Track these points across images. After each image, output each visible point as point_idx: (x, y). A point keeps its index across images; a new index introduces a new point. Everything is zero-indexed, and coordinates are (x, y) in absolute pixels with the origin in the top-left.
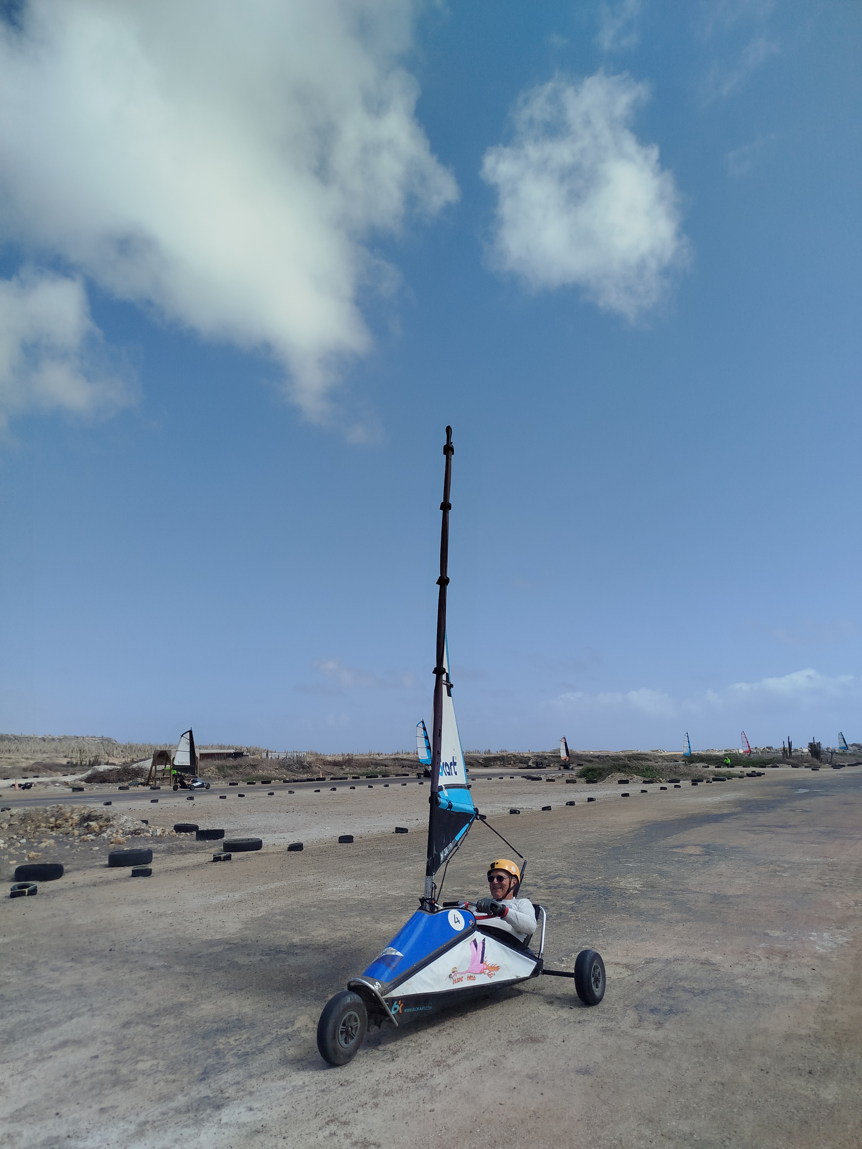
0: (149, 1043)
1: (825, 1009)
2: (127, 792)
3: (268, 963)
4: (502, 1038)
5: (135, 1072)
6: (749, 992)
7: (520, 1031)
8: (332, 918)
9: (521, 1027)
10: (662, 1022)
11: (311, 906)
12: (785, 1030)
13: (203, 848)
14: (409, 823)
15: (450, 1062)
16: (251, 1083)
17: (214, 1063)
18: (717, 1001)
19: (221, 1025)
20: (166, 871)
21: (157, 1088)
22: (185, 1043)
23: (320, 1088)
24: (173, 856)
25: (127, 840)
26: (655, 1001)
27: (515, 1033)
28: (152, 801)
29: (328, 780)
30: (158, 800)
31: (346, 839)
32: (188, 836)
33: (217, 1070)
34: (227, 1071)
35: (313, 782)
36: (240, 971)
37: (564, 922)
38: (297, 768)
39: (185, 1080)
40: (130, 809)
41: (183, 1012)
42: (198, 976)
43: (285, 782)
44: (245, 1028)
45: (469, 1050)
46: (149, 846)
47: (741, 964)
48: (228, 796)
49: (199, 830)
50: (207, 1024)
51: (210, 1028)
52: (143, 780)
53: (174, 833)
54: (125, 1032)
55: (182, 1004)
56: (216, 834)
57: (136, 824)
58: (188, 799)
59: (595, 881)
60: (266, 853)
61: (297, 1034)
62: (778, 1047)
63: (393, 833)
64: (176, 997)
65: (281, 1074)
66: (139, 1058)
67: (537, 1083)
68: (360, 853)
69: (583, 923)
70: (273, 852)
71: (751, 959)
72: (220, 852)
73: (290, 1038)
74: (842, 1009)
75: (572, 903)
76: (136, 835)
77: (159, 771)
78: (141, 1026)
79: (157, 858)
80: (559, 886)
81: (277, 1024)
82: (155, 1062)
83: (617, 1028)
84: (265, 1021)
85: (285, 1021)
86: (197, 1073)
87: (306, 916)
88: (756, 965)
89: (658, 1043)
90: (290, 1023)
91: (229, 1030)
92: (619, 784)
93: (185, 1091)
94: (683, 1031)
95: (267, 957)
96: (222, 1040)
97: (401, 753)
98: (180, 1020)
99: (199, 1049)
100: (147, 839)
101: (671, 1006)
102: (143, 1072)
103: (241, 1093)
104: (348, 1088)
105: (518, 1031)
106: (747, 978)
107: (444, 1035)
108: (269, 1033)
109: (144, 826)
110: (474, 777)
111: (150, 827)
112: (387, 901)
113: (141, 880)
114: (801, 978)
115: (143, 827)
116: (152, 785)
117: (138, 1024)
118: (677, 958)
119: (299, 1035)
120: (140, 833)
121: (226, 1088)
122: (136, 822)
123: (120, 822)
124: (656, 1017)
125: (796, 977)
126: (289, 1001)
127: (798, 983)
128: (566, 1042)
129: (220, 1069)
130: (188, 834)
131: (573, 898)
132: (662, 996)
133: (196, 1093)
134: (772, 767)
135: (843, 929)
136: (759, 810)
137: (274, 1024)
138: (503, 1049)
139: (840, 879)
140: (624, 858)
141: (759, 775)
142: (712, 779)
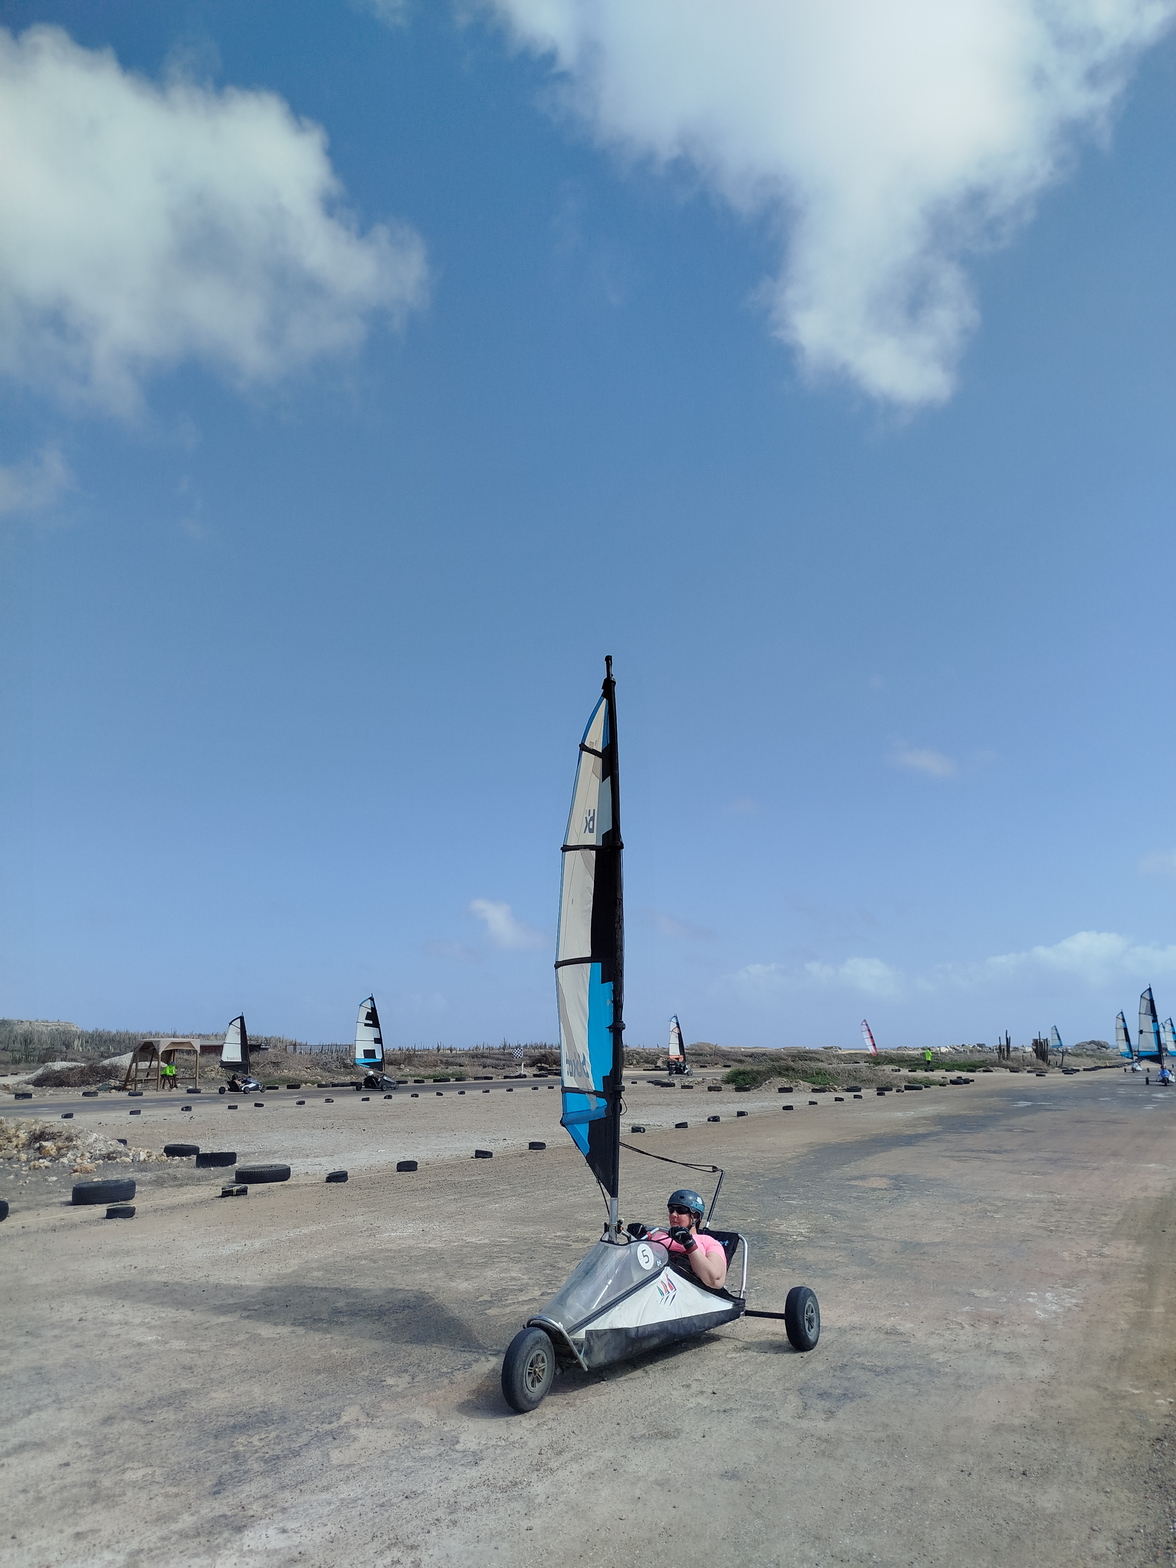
0: (141, 1444)
1: (1046, 1392)
2: (95, 1100)
3: (303, 1334)
4: (623, 1433)
5: (122, 1484)
6: (947, 1370)
7: (646, 1423)
8: (390, 1274)
9: (648, 1418)
10: (834, 1410)
11: (360, 1258)
12: (993, 1420)
13: (207, 1179)
14: (493, 1144)
15: (552, 1465)
16: (283, 1496)
17: (232, 1470)
18: (906, 1382)
19: (240, 1420)
20: (155, 1211)
21: (154, 1504)
22: (190, 1445)
23: (377, 1502)
24: (163, 1189)
25: (98, 1167)
26: (825, 1383)
27: (639, 1426)
28: (132, 1113)
30: (140, 1111)
31: (407, 1167)
32: (184, 1162)
33: (236, 1480)
34: (250, 1481)
36: (264, 1347)
38: (336, 1067)
39: (192, 1494)
40: (100, 1123)
41: (186, 1403)
42: (205, 1355)
43: (320, 1086)
44: (273, 1424)
45: (578, 1450)
46: (130, 1175)
47: (938, 1334)
48: (241, 1106)
49: (200, 1153)
50: (220, 1419)
51: (224, 1423)
52: (118, 1082)
53: (165, 1158)
54: (106, 1430)
55: (184, 1393)
56: (226, 1159)
57: (111, 1144)
58: (182, 1110)
60: (295, 1185)
62: (983, 1441)
63: (472, 1157)
64: (176, 1382)
65: (324, 1485)
66: (126, 1466)
67: (669, 1491)
68: (428, 1185)
70: (306, 1184)
71: (951, 1327)
72: (230, 1184)
73: (335, 1436)
74: (1068, 1392)
76: (110, 1160)
77: (142, 1070)
78: (129, 1422)
79: (141, 1192)
81: (317, 1417)
82: (149, 1470)
83: (774, 1419)
84: (301, 1413)
85: (328, 1414)
86: (209, 1483)
87: (354, 1271)
88: (957, 1335)
89: (828, 1437)
90: (335, 1417)
91: (251, 1426)
92: (779, 1092)
93: (192, 1509)
94: (860, 1422)
95: (303, 1326)
96: (242, 1439)
97: (482, 1047)
98: (182, 1414)
99: (210, 1451)
100: (126, 1166)
101: (846, 1389)
102: (134, 1484)
103: (271, 1510)
104: (416, 1501)
105: (644, 1424)
106: (946, 1352)
107: (545, 1430)
108: (307, 1430)
109: (121, 1147)
111: (130, 1150)
112: (465, 1250)
113: (119, 1223)
114: (1015, 1351)
115: (120, 1150)
116: (131, 1089)
117: (124, 1419)
118: (855, 1326)
119: (346, 1431)
120: (115, 1158)
121: (250, 1503)
122: (110, 1142)
123: (87, 1142)
124: (827, 1404)
125: (1008, 1351)
126: (332, 1387)
127: (1012, 1358)
128: (707, 1437)
129: (240, 1478)
130: (184, 1158)
132: (834, 1376)
133: (209, 1510)
134: (984, 1071)
135: (1071, 1287)
136: (965, 1129)
137: (313, 1418)
138: (623, 1447)
139: (1070, 1222)
140: (786, 1193)
141: (967, 1081)
142: (903, 1087)
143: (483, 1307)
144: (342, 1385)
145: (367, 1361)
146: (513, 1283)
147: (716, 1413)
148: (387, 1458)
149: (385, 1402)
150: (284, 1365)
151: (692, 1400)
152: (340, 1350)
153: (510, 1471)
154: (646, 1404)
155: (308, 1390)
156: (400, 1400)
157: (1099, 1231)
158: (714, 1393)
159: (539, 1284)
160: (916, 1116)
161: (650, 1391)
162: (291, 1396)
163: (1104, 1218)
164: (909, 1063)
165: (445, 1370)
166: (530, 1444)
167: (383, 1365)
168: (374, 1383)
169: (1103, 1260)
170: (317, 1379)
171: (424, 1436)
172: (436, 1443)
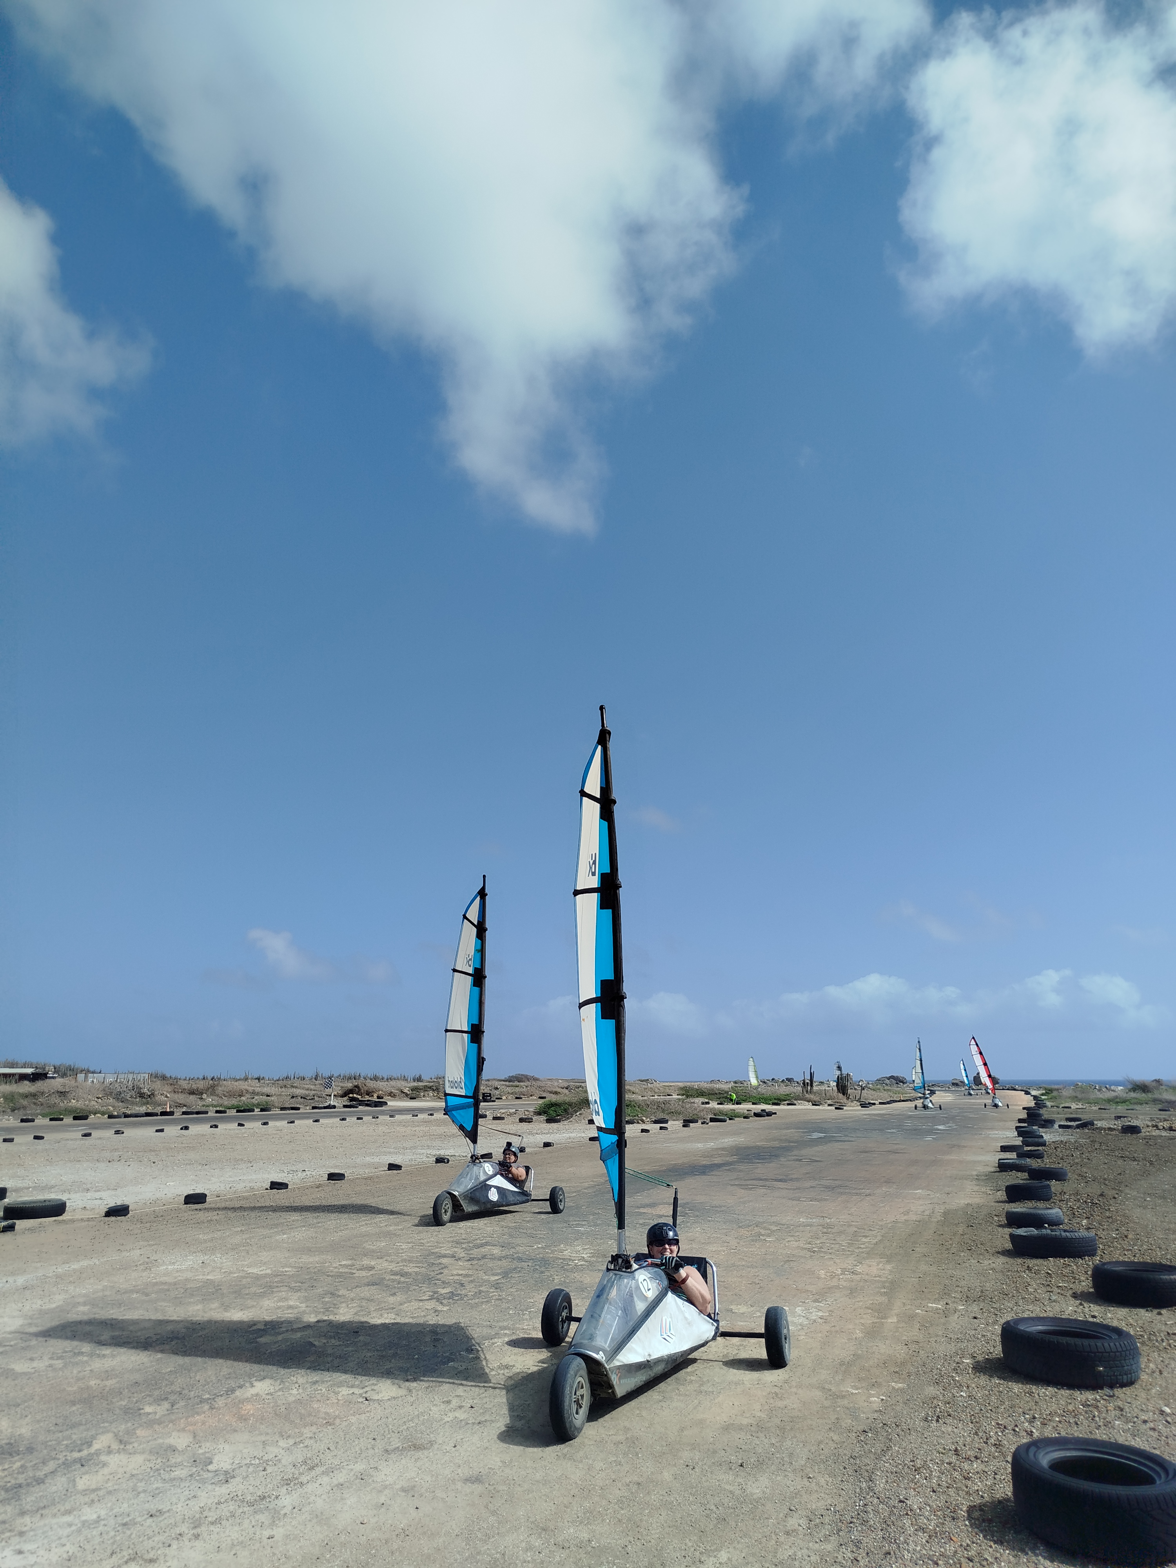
3: (60, 1369)
4: (377, 1447)
7: (402, 1438)
8: (161, 1306)
9: (404, 1433)
11: (132, 1291)
15: (304, 1479)
23: (120, 1522)
27: (394, 1440)
29: (178, 1114)
35: (155, 1117)
36: (16, 1382)
37: (482, 1303)
38: (131, 1097)
43: (111, 1117)
44: (18, 1455)
45: (331, 1464)
48: (18, 1139)
59: (533, 1250)
61: (95, 1457)
63: (267, 1189)
65: (67, 1508)
67: (413, 1496)
69: (507, 1303)
70: (82, 1219)
73: (84, 1463)
75: (497, 1278)
80: (484, 1257)
81: (67, 1446)
84: (50, 1443)
85: (79, 1442)
87: (123, 1304)
90: (86, 1445)
94: (605, 1427)
95: (60, 1361)
97: (292, 1077)
104: (161, 1519)
105: (399, 1438)
107: (300, 1448)
108: (54, 1459)
110: (392, 1113)
112: (244, 1281)
119: (97, 1458)
126: (86, 1417)
128: (458, 1447)
131: (499, 1271)
134: (788, 1104)
135: (820, 1302)
136: (759, 1159)
137: (63, 1447)
138: (376, 1459)
139: (833, 1244)
140: (575, 1221)
141: (769, 1114)
142: (709, 1119)
143: (255, 1335)
144: (97, 1415)
145: (126, 1391)
146: (289, 1311)
147: (470, 1425)
148: (135, 1481)
149: (141, 1428)
150: (37, 1398)
151: (450, 1414)
152: (98, 1382)
153: (260, 1487)
154: (405, 1420)
155: (60, 1421)
156: (156, 1427)
157: (857, 1251)
158: (472, 1407)
159: (316, 1312)
160: (715, 1147)
161: (411, 1408)
162: (41, 1427)
163: (864, 1240)
164: (718, 1096)
165: (207, 1396)
166: (284, 1462)
167: (143, 1394)
168: (131, 1411)
169: (854, 1277)
170: (71, 1410)
171: (177, 1459)
172: (189, 1465)
